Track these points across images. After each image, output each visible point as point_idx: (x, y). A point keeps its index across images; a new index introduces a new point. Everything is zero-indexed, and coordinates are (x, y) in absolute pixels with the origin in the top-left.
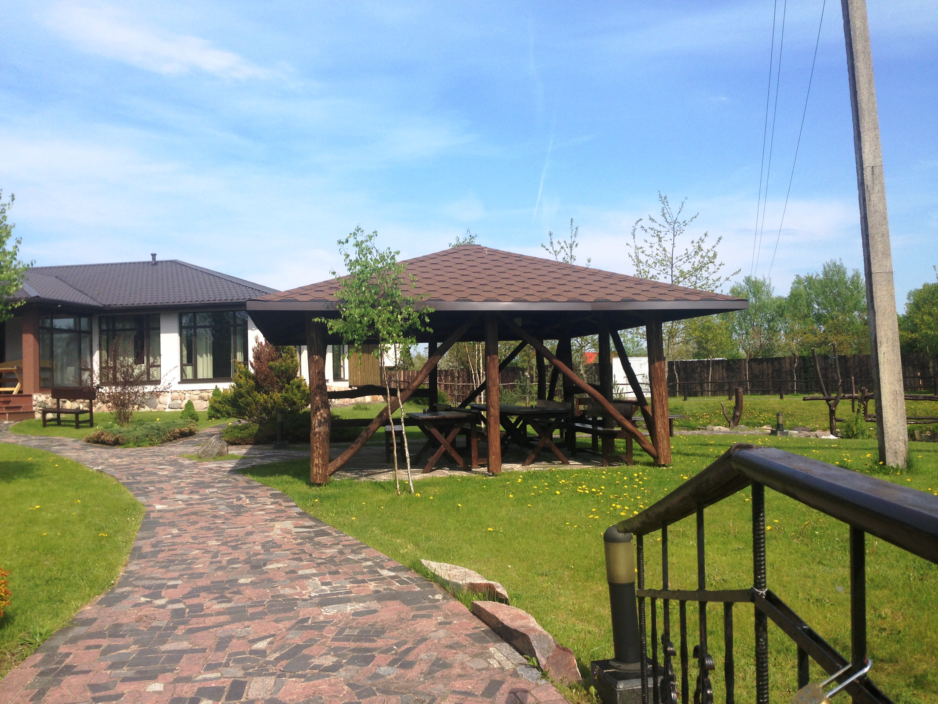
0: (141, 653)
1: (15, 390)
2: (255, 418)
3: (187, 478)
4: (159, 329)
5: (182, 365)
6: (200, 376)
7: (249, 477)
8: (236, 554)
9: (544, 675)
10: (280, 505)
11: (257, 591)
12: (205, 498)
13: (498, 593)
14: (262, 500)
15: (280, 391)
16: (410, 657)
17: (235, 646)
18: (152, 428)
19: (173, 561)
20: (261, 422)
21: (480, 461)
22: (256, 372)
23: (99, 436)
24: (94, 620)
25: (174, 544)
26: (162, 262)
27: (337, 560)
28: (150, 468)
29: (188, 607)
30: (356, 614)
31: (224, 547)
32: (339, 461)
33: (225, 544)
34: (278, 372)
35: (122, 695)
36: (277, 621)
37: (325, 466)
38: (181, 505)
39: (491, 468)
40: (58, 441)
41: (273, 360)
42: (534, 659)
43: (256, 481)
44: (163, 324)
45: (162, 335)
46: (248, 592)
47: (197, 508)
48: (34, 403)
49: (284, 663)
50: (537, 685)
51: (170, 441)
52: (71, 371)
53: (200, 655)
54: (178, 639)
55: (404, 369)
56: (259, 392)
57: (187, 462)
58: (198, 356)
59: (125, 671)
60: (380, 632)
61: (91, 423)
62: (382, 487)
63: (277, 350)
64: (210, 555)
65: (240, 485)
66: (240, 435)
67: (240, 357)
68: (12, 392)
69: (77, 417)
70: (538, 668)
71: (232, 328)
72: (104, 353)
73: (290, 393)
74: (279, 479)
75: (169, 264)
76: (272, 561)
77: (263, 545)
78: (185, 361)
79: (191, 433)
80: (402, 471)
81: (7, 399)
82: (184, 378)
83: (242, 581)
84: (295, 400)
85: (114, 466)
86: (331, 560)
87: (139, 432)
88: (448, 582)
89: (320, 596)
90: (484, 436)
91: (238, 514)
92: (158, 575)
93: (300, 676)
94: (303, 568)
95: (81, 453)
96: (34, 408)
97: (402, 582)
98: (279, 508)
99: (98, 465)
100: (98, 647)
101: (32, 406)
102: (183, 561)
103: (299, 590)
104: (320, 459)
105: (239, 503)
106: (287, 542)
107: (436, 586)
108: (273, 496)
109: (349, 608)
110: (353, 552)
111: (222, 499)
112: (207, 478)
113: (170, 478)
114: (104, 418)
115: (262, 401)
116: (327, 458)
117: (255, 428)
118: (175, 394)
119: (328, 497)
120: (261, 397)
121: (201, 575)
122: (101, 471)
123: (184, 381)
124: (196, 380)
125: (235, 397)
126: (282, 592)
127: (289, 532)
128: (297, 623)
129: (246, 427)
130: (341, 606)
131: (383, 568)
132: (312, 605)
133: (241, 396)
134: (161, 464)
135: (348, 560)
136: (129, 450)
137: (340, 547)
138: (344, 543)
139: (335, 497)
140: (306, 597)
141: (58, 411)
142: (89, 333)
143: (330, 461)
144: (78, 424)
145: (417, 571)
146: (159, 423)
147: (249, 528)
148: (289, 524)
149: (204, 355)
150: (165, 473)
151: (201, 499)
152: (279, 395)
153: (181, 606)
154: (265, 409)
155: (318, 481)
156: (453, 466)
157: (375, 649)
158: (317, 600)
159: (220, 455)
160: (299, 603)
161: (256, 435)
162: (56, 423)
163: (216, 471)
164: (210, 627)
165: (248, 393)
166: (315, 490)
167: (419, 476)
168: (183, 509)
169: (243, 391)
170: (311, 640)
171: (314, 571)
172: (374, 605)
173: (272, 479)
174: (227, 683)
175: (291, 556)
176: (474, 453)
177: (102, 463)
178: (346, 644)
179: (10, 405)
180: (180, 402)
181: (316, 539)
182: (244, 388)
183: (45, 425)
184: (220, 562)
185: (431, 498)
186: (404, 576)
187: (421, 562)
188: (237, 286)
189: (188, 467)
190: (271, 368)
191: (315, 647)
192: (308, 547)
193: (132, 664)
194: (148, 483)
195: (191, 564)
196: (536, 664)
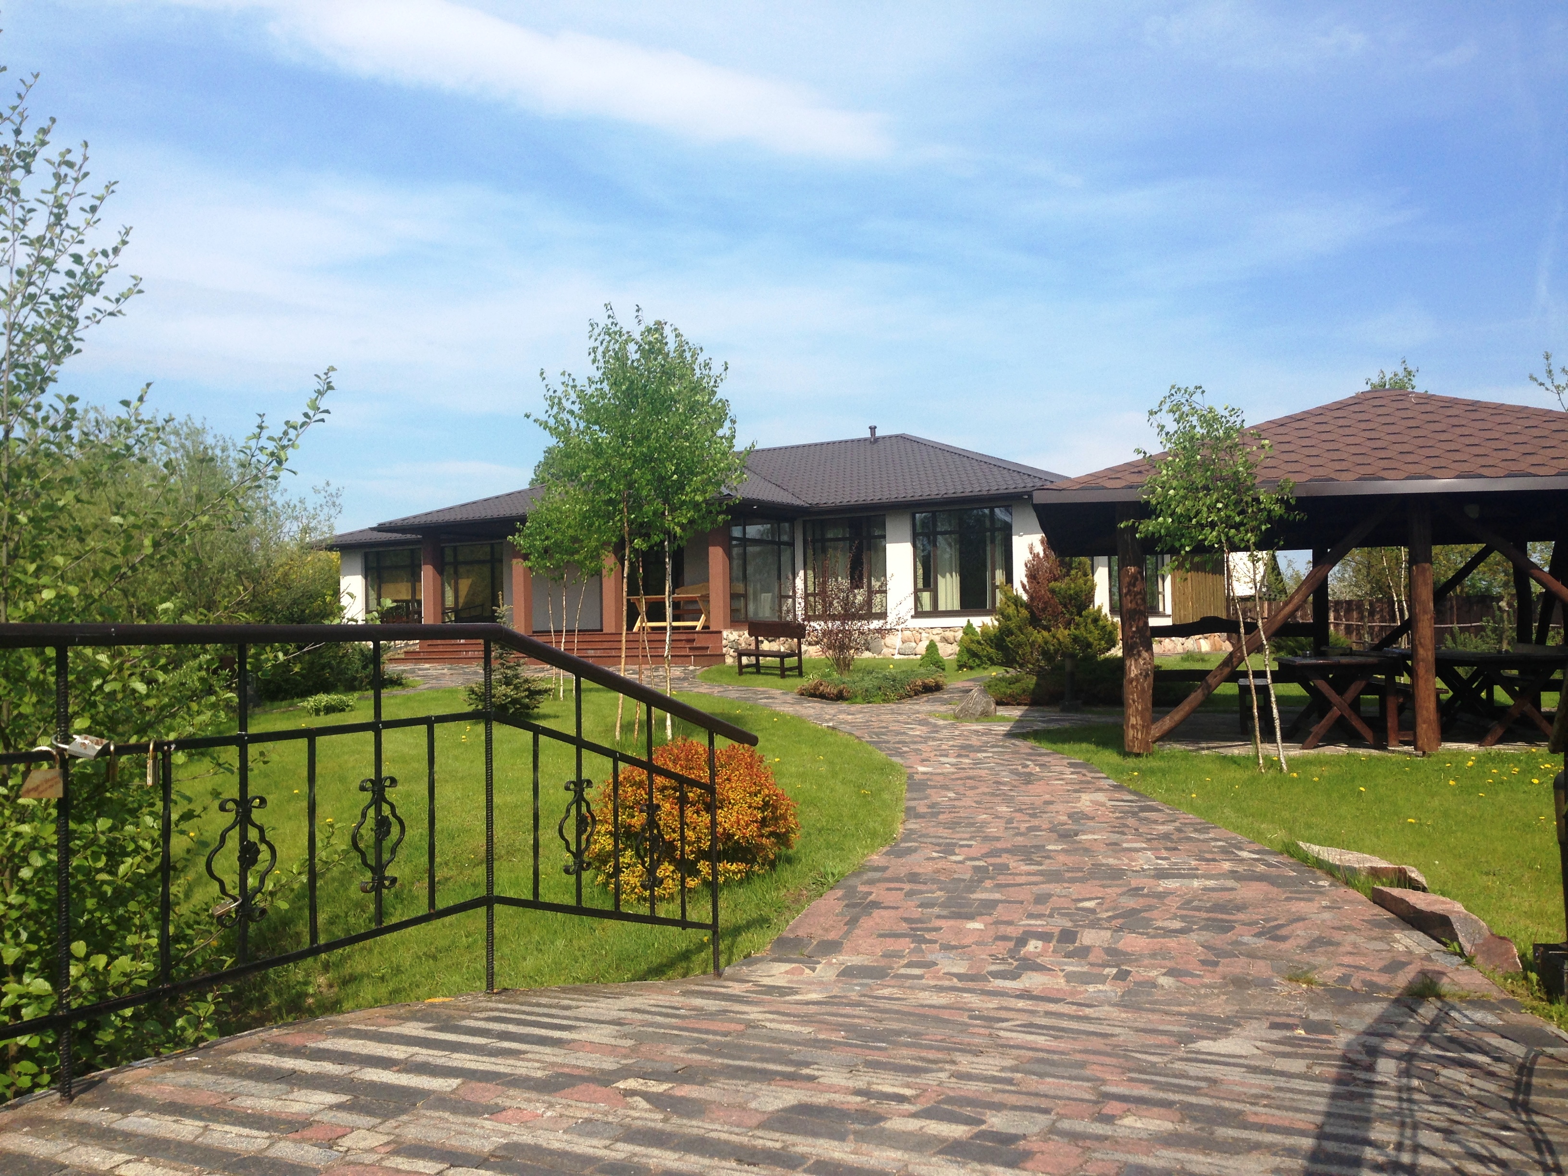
0: (948, 898)
1: (699, 625)
2: (1030, 666)
3: (948, 740)
4: (884, 537)
5: (917, 591)
6: (942, 607)
7: (1031, 743)
8: (1036, 822)
9: (1469, 962)
10: (1084, 775)
11: (1072, 858)
12: (977, 763)
13: (1410, 878)
14: (1058, 768)
15: (1067, 626)
16: (1283, 932)
17: (1054, 902)
18: (886, 678)
19: (959, 823)
20: (1040, 673)
21: (1404, 736)
22: (1031, 598)
23: (816, 688)
24: (887, 868)
25: (954, 807)
26: (884, 438)
27: (1174, 837)
28: (894, 727)
29: (991, 865)
30: (1205, 889)
31: (1018, 815)
32: (1167, 723)
33: (1020, 810)
34: (1064, 598)
35: (941, 929)
36: (1103, 886)
37: (1146, 728)
38: (949, 769)
39: (1420, 743)
40: (763, 692)
41: (1056, 580)
42: (1455, 944)
43: (1045, 748)
44: (890, 529)
45: (888, 546)
46: (1062, 858)
47: (971, 773)
48: (724, 642)
49: (1120, 921)
50: (1457, 969)
51: (910, 697)
52: (766, 598)
53: (1018, 906)
54: (986, 890)
55: (1269, 600)
56: (1035, 628)
57: (941, 722)
58: (939, 577)
59: (936, 910)
60: (1241, 908)
61: (799, 670)
62: (1235, 762)
63: (1062, 564)
64: (1004, 821)
65: (1023, 751)
66: (1009, 691)
67: (1000, 576)
68: (695, 627)
69: (782, 662)
70: (1462, 954)
71: (988, 534)
72: (810, 573)
73: (1082, 629)
74: (1077, 747)
75: (894, 440)
76: (1084, 832)
77: (1070, 816)
78: (920, 585)
79: (937, 688)
80: (1268, 746)
81: (691, 637)
82: (919, 610)
83: (1050, 847)
84: (1091, 640)
85: (846, 722)
86: (1166, 836)
87: (868, 682)
88: (1338, 867)
89: (1155, 869)
90: (1408, 694)
91: (1028, 782)
92: (945, 835)
93: (1142, 934)
94: (1128, 841)
95: (798, 708)
96: (724, 650)
97: (1270, 865)
98: (1084, 778)
99: (827, 721)
100: (901, 889)
101: (721, 647)
102: (972, 825)
103: (1126, 861)
104: (1139, 718)
105: (1025, 770)
106: (1103, 815)
107: (1319, 873)
108: (1071, 765)
109: (1196, 883)
110: (1196, 830)
111: (1003, 765)
112: (975, 741)
113: (925, 740)
114: (816, 665)
115: (1040, 640)
116: (1148, 715)
117: (1031, 681)
118: (907, 633)
119: (1152, 772)
120: (1039, 636)
121: (998, 839)
122: (833, 728)
123: (919, 614)
124: (935, 613)
125: (1001, 634)
126: (1104, 861)
127: (1103, 805)
128: (1129, 890)
129: (1017, 680)
130: (1186, 881)
131: (1241, 849)
132: (1146, 876)
133: (1010, 633)
134: (908, 724)
135: (1189, 839)
136: (858, 707)
137: (1177, 824)
138: (1182, 821)
139: (1164, 772)
140: (1138, 868)
141: (758, 653)
142: (791, 544)
143: (1154, 720)
144: (783, 672)
145: (1292, 856)
146: (893, 671)
147: (1047, 797)
148: (1101, 797)
149: (948, 575)
150: (918, 733)
151: (974, 764)
152: (1067, 632)
153: (982, 863)
154: (1045, 653)
155: (1136, 750)
156: (1354, 740)
157: (1235, 922)
158: (1152, 873)
159: (985, 715)
160: (1129, 873)
161: (1034, 692)
162: (754, 670)
163: (983, 734)
164: (1022, 885)
165: (1020, 629)
166: (1131, 762)
167: (1296, 752)
168: (953, 773)
169: (1012, 625)
170: (1150, 906)
171: (1144, 845)
172: (1231, 883)
173: (1066, 746)
174: (1056, 931)
175: (1110, 829)
176: (1392, 722)
177: (831, 720)
178: (1197, 914)
179: (695, 645)
180: (914, 644)
181: (1141, 814)
182: (1014, 620)
183: (741, 673)
184: (1018, 828)
185: (1316, 779)
186: (1273, 860)
187: (1298, 845)
188: (995, 469)
189: (945, 727)
190: (1053, 591)
191: (1155, 912)
192: (1131, 821)
193: (943, 905)
194: (899, 743)
195: (981, 827)
196: (1458, 950)
